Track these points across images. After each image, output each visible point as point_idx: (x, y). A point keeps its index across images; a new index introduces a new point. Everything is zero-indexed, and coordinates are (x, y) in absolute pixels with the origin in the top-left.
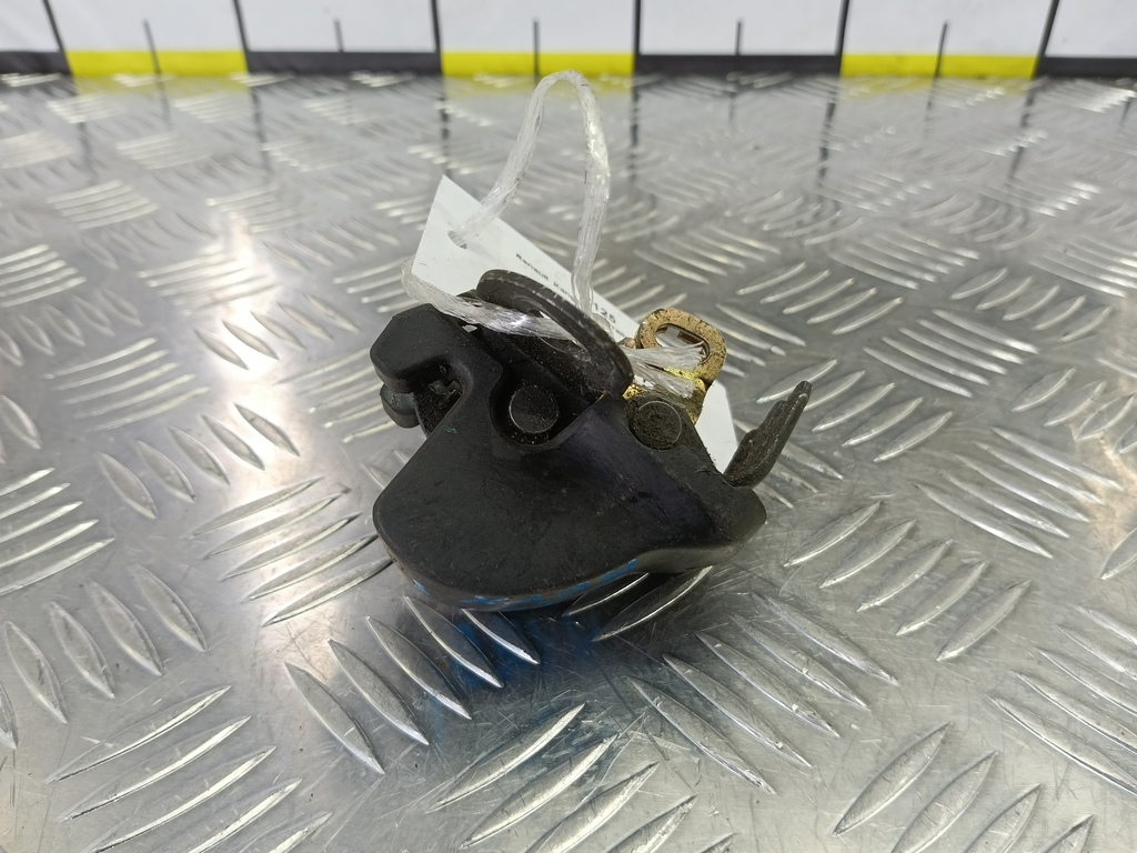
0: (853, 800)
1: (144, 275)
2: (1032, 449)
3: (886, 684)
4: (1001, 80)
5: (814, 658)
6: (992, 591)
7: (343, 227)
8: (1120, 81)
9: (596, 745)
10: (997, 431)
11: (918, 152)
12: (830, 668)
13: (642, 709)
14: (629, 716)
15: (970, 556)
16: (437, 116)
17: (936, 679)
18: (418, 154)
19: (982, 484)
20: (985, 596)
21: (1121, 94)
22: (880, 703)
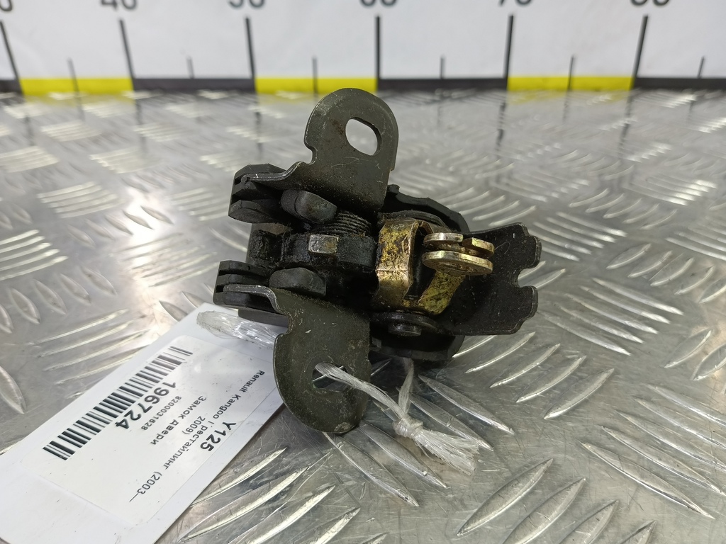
0: (475, 510)
1: (41, 196)
2: (618, 291)
3: (506, 433)
4: (610, 90)
5: (456, 417)
8: (686, 90)
9: (291, 474)
10: (594, 279)
11: (553, 129)
12: (466, 423)
13: (328, 450)
14: (318, 455)
15: (572, 354)
16: (253, 113)
17: (543, 430)
18: (233, 132)
19: (583, 310)
20: (581, 378)
21: (687, 98)
22: (501, 446)
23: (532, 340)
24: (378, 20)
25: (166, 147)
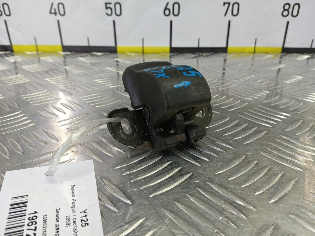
1: (22, 96)
2: (293, 141)
3: (252, 210)
4: (272, 53)
5: (227, 202)
6: (285, 181)
7: (83, 85)
8: (305, 54)
9: (149, 231)
10: (281, 136)
11: (250, 69)
12: (232, 205)
13: (166, 219)
14: (162, 221)
15: (277, 171)
16: (115, 61)
17: (269, 209)
18: (108, 69)
19: (278, 150)
20: (283, 183)
21: (306, 57)
22: (250, 216)
23: (257, 164)
24: (171, 22)
25: (78, 75)
